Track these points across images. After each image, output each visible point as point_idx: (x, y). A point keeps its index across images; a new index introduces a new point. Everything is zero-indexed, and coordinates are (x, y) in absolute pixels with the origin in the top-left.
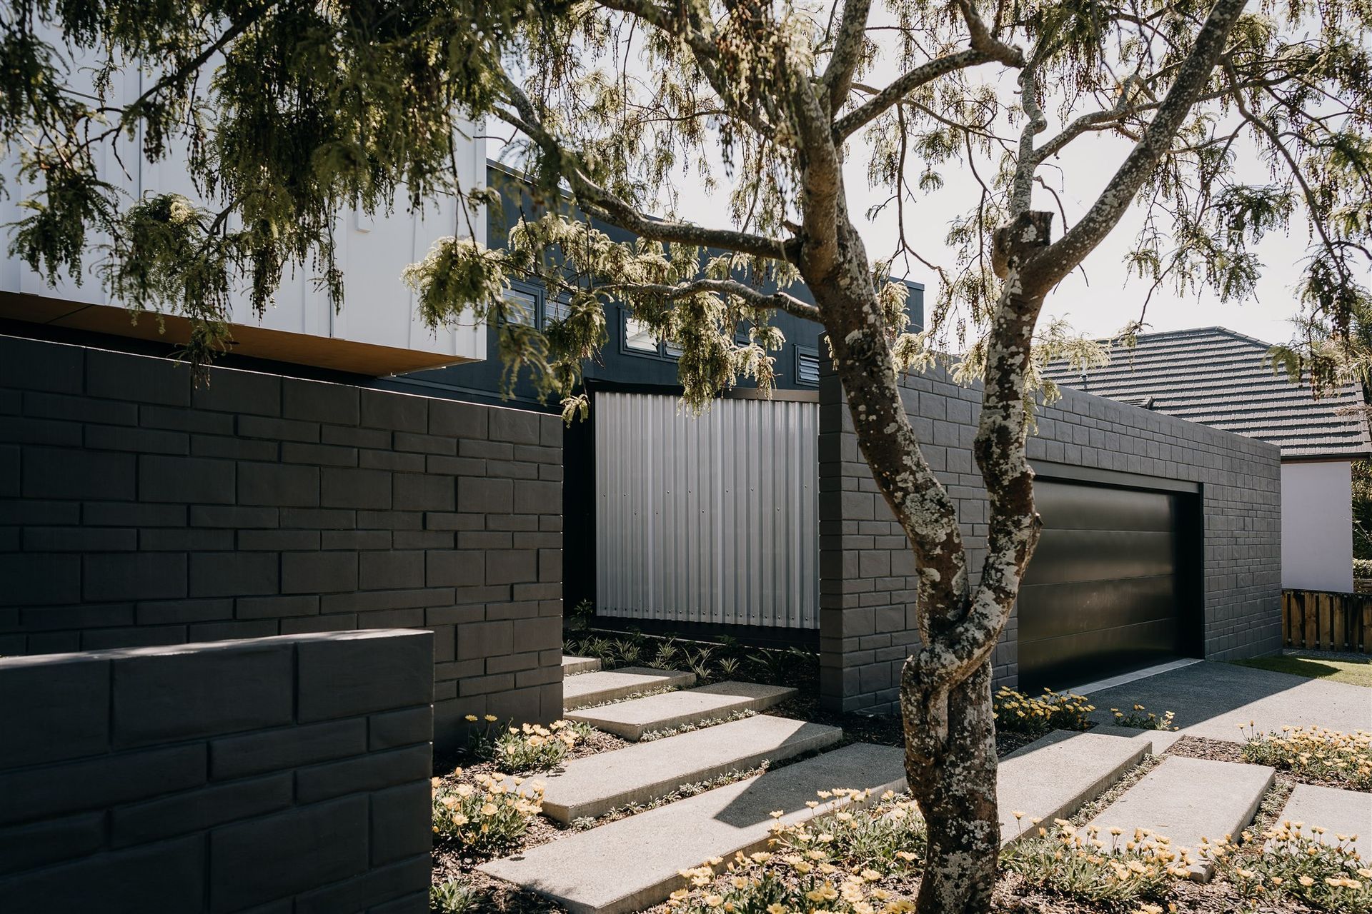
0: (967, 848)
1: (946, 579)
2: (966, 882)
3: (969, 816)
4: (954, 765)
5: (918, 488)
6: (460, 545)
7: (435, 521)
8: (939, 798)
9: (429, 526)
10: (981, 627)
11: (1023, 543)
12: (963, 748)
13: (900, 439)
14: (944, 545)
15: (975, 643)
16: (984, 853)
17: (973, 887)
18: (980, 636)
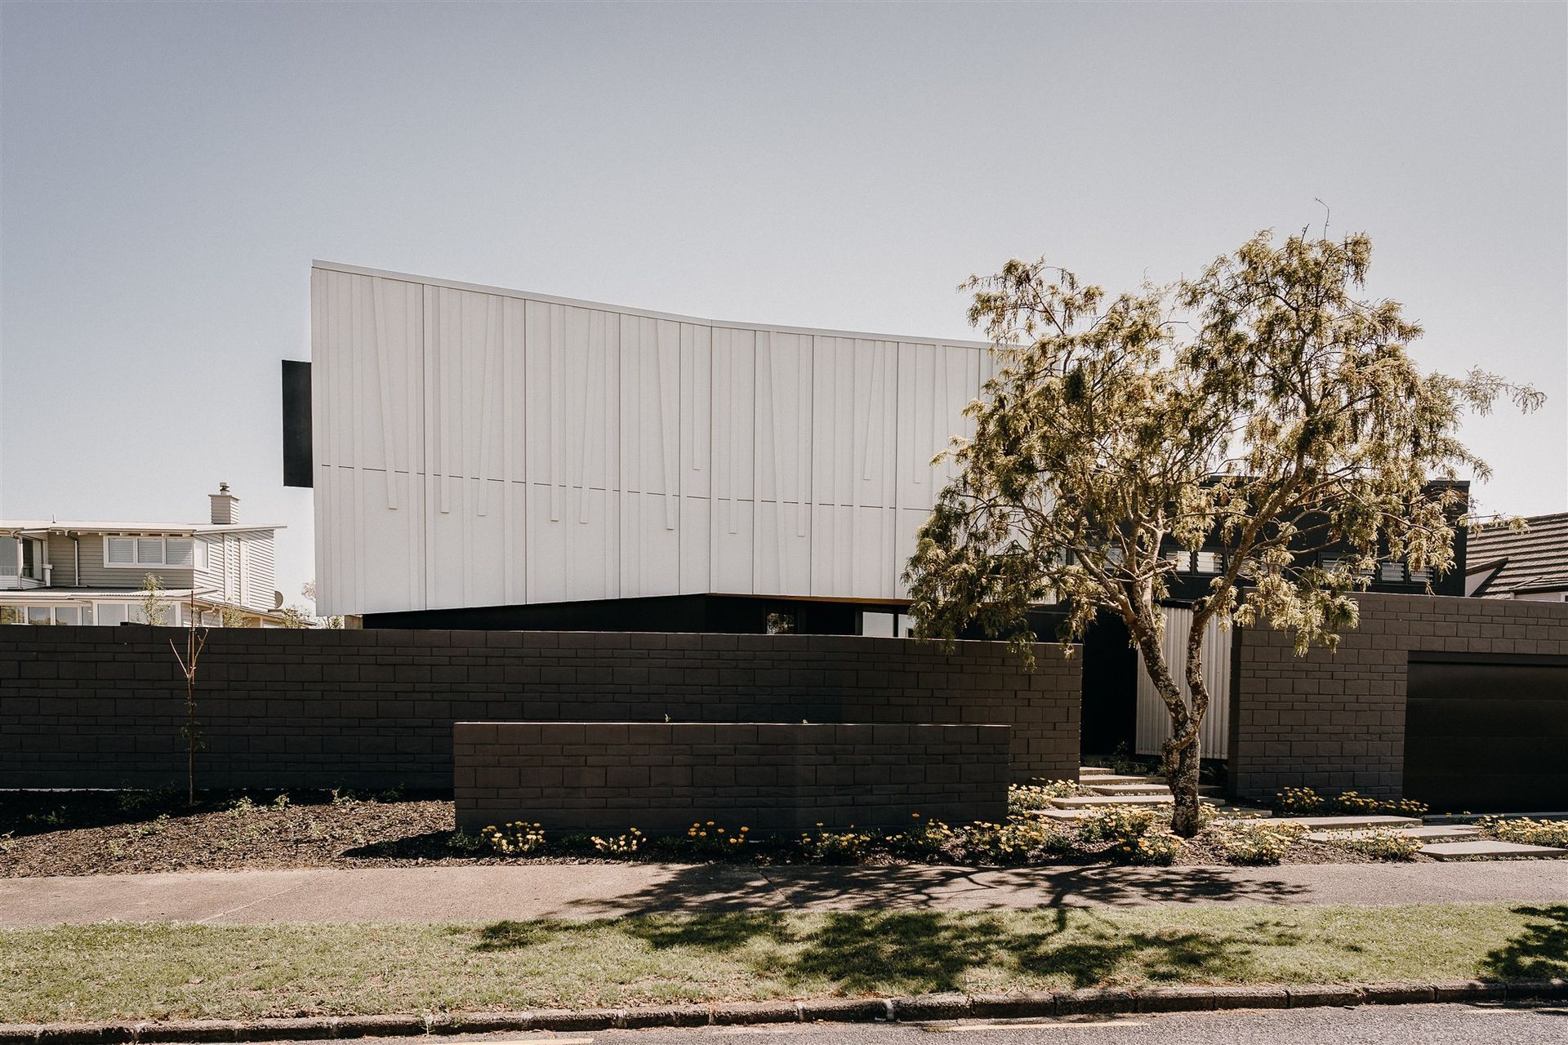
0: (1184, 805)
1: (1177, 716)
2: (1184, 816)
3: (1185, 794)
4: (1181, 777)
5: (1165, 686)
6: (1031, 704)
7: (1020, 695)
8: (1175, 788)
9: (1018, 696)
10: (1185, 731)
11: (1199, 704)
12: (1184, 772)
13: (1160, 670)
14: (1174, 705)
15: (1182, 736)
16: (1191, 807)
17: (1187, 818)
18: (1184, 734)
